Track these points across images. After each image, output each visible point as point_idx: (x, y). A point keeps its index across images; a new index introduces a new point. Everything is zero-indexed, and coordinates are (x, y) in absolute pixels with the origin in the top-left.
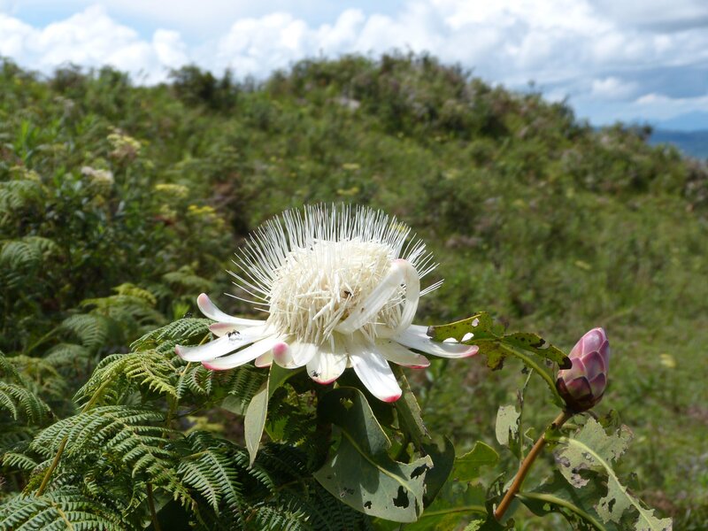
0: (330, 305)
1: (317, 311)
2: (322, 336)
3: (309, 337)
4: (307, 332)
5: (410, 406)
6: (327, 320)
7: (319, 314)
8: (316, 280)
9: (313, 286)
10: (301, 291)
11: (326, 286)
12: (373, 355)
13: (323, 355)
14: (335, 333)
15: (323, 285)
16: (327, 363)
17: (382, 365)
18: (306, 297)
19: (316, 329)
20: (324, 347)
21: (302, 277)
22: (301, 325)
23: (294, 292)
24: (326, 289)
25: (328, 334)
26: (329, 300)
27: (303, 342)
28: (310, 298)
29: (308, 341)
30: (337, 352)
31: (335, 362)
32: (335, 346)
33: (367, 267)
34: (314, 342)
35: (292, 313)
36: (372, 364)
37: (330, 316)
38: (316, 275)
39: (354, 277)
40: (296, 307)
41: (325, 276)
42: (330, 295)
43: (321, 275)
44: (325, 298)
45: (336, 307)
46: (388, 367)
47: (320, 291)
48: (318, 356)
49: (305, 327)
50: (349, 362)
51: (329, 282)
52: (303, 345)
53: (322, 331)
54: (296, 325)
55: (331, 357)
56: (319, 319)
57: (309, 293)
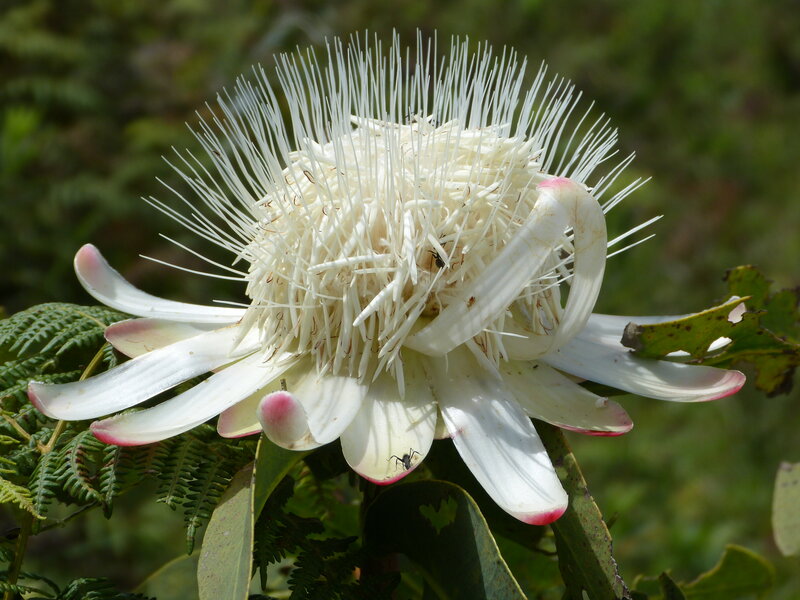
0: (394, 287)
1: (364, 302)
2: (374, 362)
3: (345, 362)
4: (340, 351)
5: (588, 528)
6: (388, 324)
7: (366, 311)
8: (360, 228)
9: (352, 241)
10: (322, 255)
11: (383, 242)
12: (496, 404)
13: (378, 407)
14: (407, 353)
15: (377, 237)
16: (389, 426)
17: (520, 430)
18: (335, 267)
19: (361, 345)
20: (380, 385)
21: (325, 218)
22: (325, 332)
23: (307, 254)
24: (383, 250)
25: (389, 356)
26: (391, 276)
27: (329, 373)
28: (346, 271)
29: (343, 373)
30: (411, 400)
31: (407, 425)
32: (407, 385)
33: (480, 194)
34: (355, 375)
35: (303, 307)
36: (494, 428)
37: (393, 313)
38: (357, 213)
39: (448, 220)
40: (312, 293)
41: (380, 215)
42: (394, 264)
43: (371, 211)
44: (382, 271)
45: (408, 292)
46: (534, 435)
47: (370, 255)
48: (366, 410)
49: (334, 337)
50: (440, 423)
51: (390, 231)
52: (330, 383)
53: (376, 348)
54: (314, 332)
55: (396, 410)
56: (367, 321)
57: (341, 260)
